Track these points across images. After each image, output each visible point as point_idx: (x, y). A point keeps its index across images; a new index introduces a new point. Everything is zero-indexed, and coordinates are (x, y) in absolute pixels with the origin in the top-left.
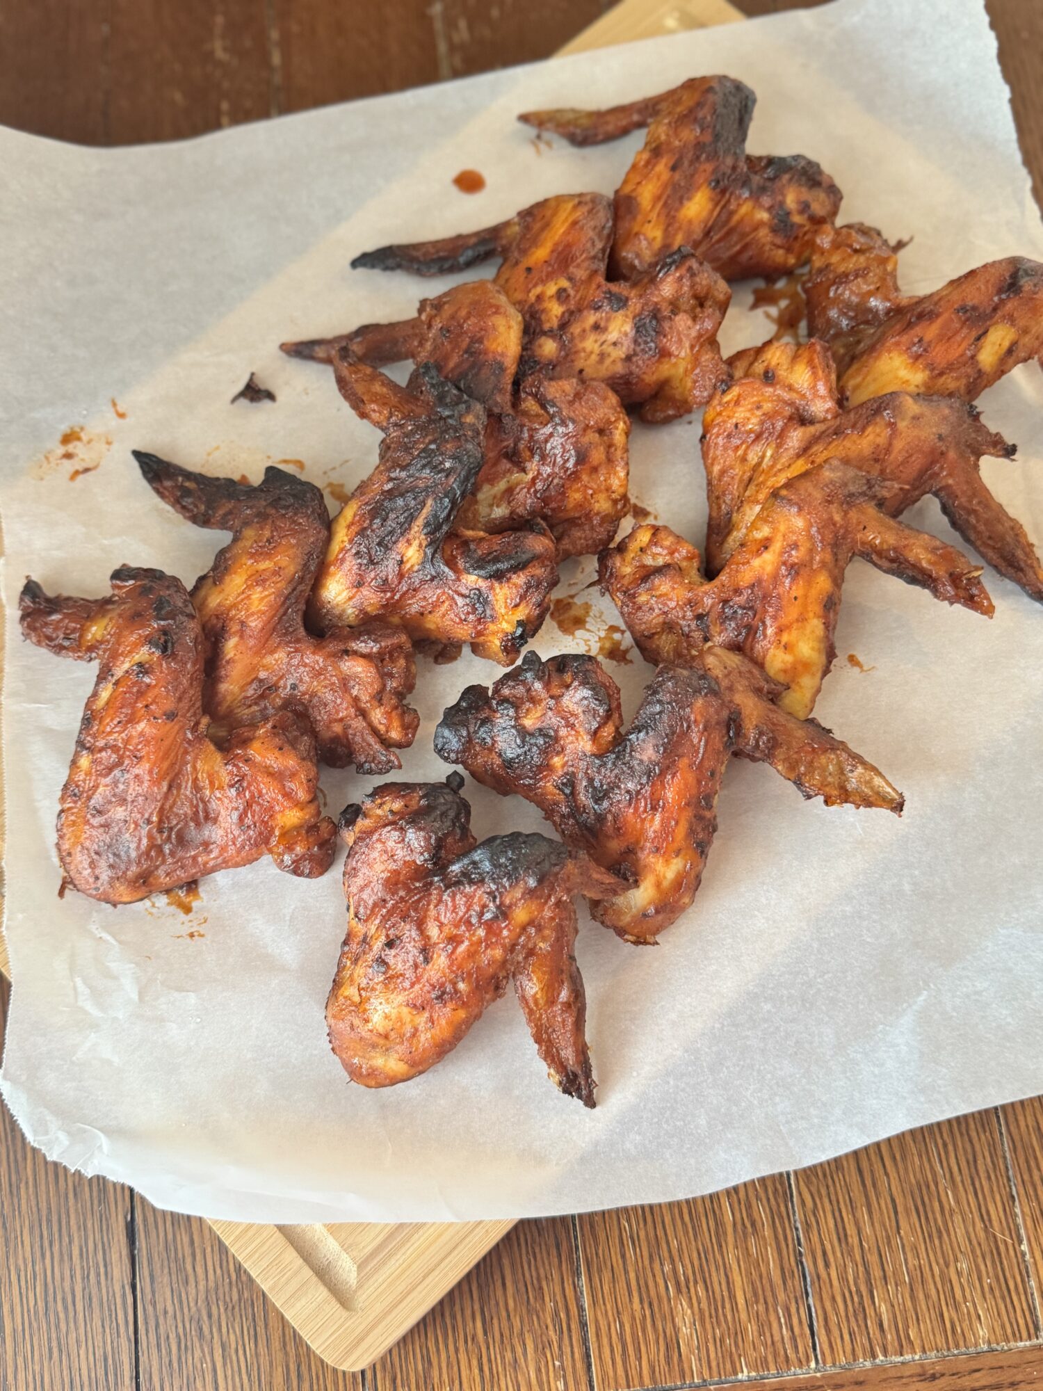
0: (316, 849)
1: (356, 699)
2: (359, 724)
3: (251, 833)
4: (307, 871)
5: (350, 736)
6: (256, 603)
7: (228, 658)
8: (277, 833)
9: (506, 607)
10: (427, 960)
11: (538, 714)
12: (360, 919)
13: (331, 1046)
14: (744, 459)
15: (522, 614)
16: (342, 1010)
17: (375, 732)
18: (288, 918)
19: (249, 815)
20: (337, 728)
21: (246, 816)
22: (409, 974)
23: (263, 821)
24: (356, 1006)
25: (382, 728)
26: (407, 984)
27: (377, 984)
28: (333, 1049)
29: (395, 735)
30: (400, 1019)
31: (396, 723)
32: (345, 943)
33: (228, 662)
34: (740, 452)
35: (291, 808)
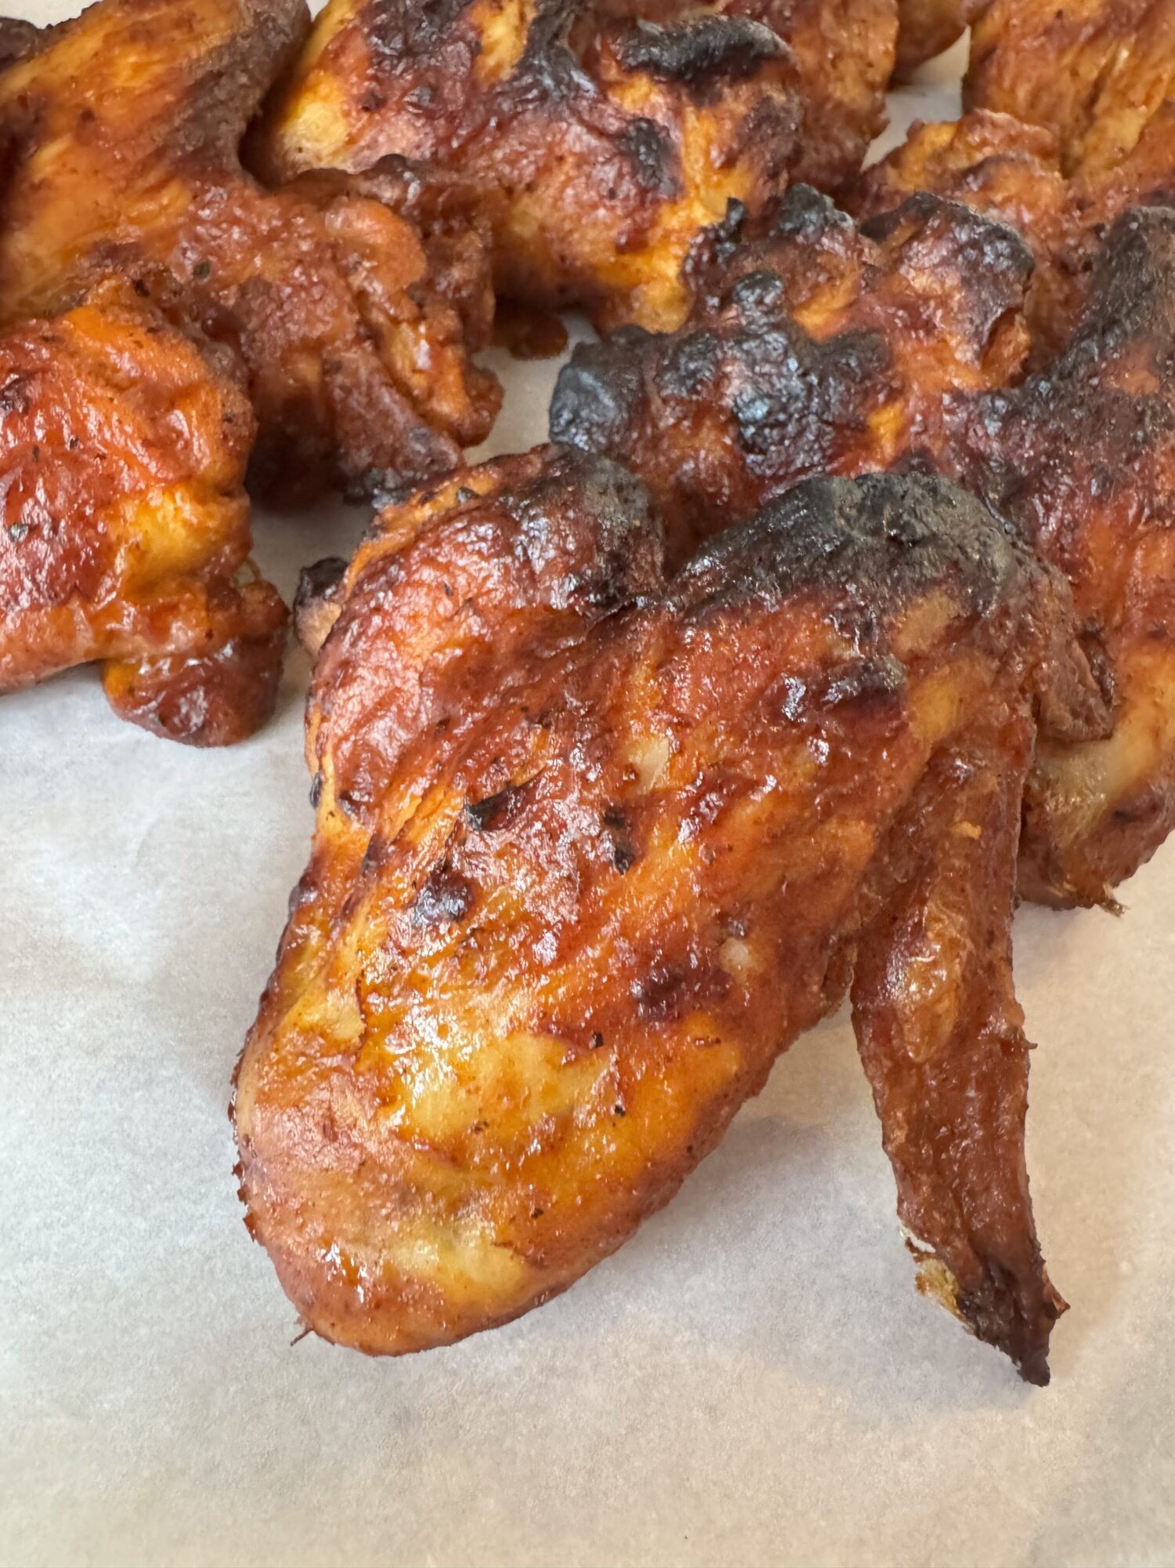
0: (228, 651)
1: (361, 298)
2: (359, 360)
3: (41, 547)
4: (196, 720)
5: (338, 393)
6: (126, 73)
7: (37, 179)
8: (120, 564)
9: (709, 163)
10: (625, 857)
11: (839, 302)
12: (356, 805)
13: (243, 1210)
14: (1075, 73)
15: (737, 185)
16: (291, 1074)
17: (398, 384)
18: (133, 847)
19: (41, 494)
20: (308, 369)
21: (30, 492)
22: (560, 910)
23: (80, 516)
24: (346, 1053)
25: (418, 383)
26: (546, 949)
27: (431, 961)
28: (250, 1221)
29: (449, 406)
30: (509, 1086)
31: (452, 377)
32: (307, 882)
33: (35, 188)
34: (1067, 59)
35: (169, 488)
